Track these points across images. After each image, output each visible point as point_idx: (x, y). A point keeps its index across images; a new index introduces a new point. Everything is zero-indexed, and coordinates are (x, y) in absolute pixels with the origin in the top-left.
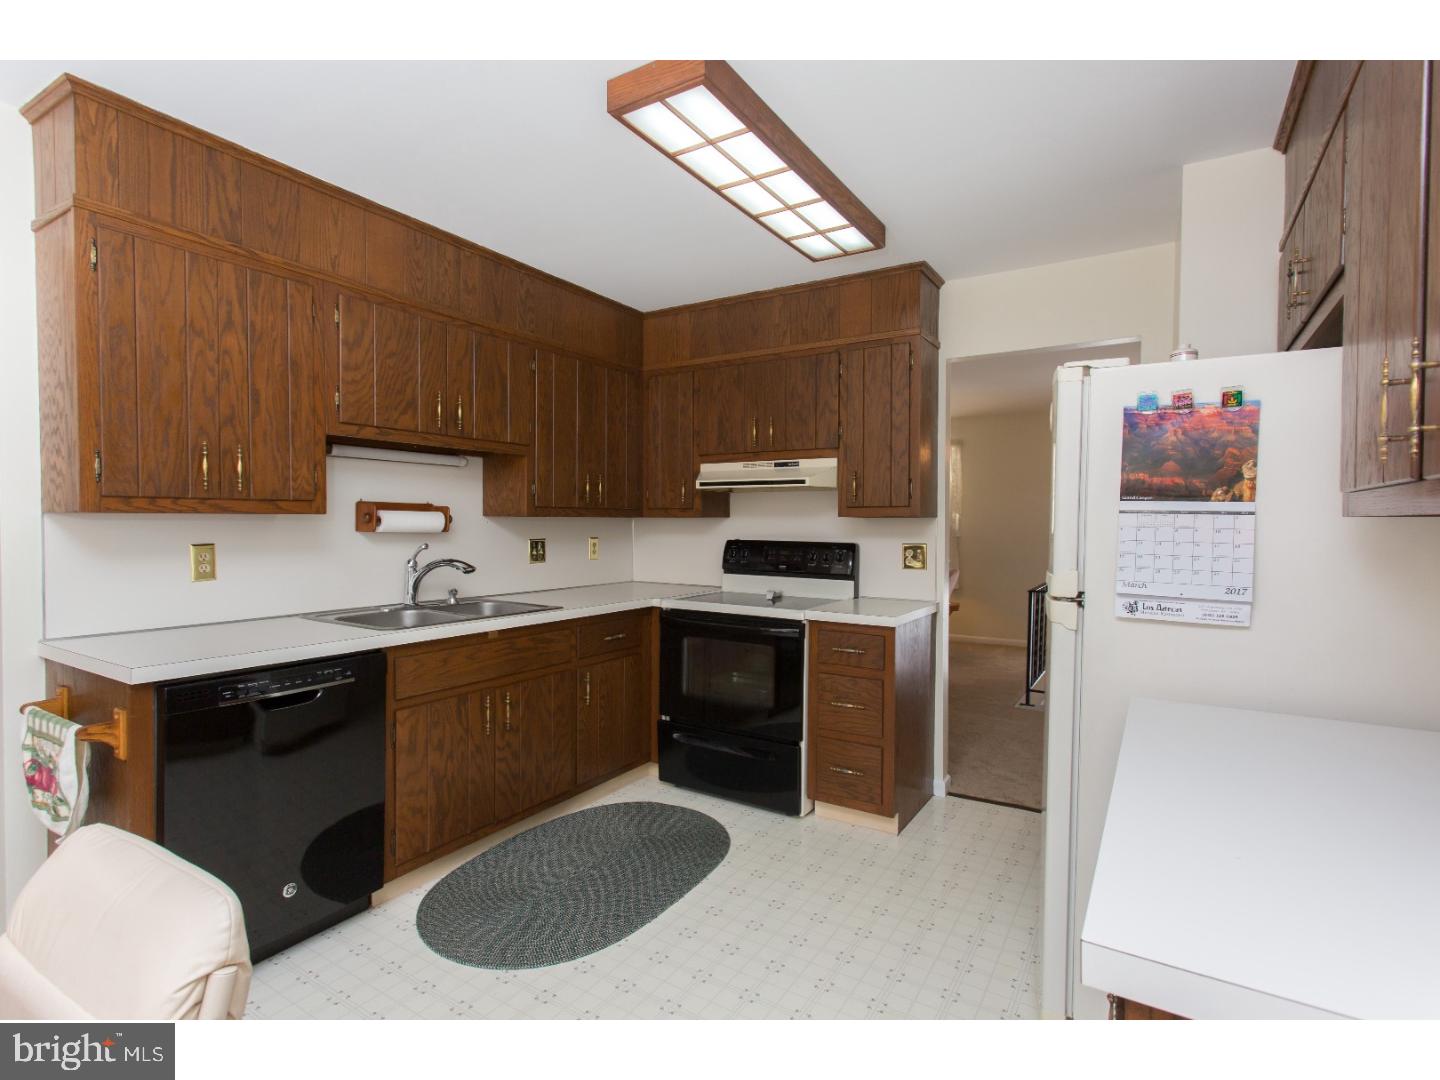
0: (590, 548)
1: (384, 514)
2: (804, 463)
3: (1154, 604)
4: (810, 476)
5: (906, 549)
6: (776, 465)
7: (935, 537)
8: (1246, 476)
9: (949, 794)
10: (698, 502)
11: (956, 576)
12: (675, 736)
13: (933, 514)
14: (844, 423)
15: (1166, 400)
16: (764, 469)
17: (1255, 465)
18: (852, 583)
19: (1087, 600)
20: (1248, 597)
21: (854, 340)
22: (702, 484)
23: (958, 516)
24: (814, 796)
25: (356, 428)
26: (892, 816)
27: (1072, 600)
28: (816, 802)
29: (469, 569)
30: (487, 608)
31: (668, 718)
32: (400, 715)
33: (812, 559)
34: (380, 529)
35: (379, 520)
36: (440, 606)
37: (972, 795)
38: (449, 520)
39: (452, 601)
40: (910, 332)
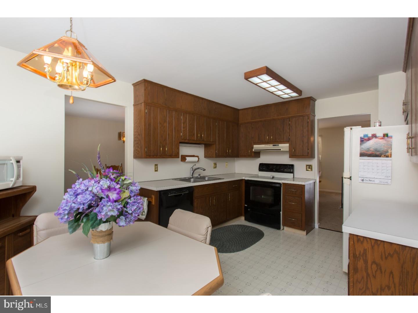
0: (226, 165)
1: (187, 158)
2: (280, 145)
3: (368, 180)
4: (282, 148)
5: (307, 166)
6: (273, 145)
7: (314, 163)
8: (389, 152)
9: (319, 228)
10: (253, 154)
11: (321, 173)
12: (249, 210)
13: (314, 157)
14: (291, 135)
15: (370, 135)
16: (270, 146)
17: (391, 149)
18: (292, 174)
19: (352, 178)
20: (390, 178)
21: (293, 115)
22: (254, 150)
23: (320, 156)
24: (284, 225)
25: (184, 140)
26: (304, 231)
27: (349, 178)
28: (284, 227)
29: (204, 170)
30: (207, 178)
31: (247, 206)
32: (195, 200)
33: (282, 168)
34: (186, 161)
35: (186, 159)
36: (197, 178)
37: (326, 228)
38: (199, 159)
39: (199, 177)
40: (308, 113)
